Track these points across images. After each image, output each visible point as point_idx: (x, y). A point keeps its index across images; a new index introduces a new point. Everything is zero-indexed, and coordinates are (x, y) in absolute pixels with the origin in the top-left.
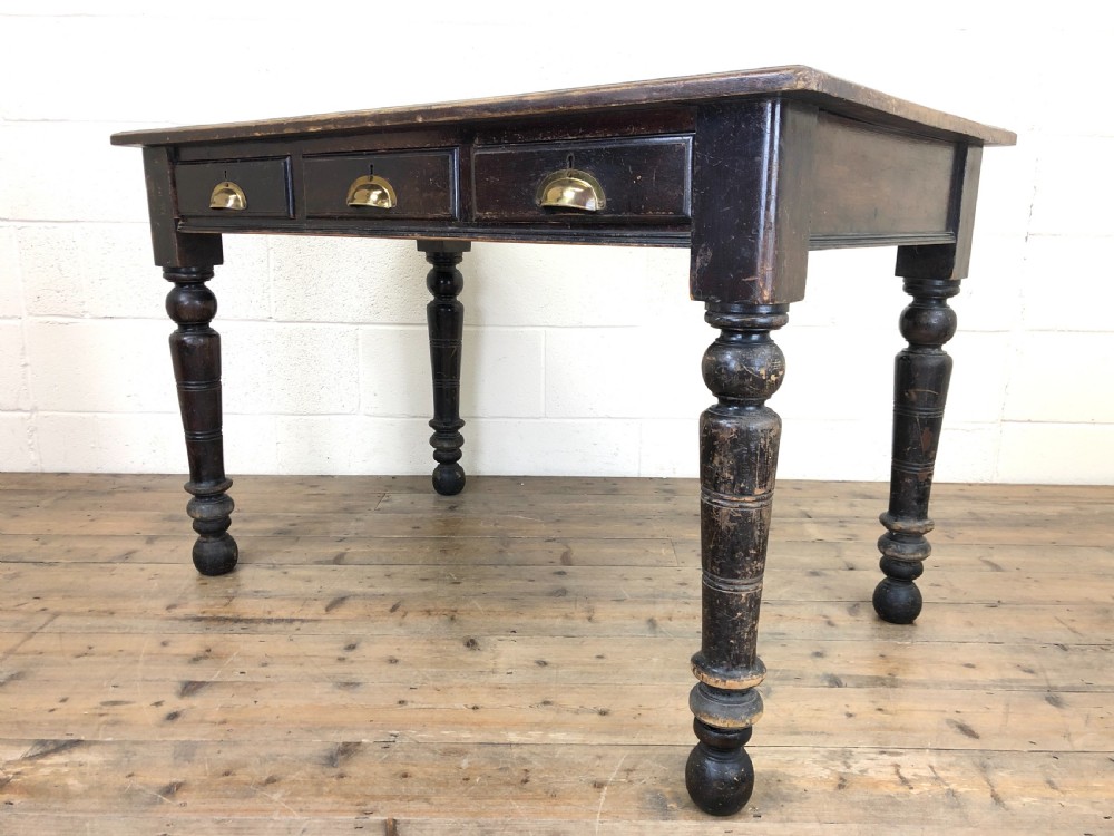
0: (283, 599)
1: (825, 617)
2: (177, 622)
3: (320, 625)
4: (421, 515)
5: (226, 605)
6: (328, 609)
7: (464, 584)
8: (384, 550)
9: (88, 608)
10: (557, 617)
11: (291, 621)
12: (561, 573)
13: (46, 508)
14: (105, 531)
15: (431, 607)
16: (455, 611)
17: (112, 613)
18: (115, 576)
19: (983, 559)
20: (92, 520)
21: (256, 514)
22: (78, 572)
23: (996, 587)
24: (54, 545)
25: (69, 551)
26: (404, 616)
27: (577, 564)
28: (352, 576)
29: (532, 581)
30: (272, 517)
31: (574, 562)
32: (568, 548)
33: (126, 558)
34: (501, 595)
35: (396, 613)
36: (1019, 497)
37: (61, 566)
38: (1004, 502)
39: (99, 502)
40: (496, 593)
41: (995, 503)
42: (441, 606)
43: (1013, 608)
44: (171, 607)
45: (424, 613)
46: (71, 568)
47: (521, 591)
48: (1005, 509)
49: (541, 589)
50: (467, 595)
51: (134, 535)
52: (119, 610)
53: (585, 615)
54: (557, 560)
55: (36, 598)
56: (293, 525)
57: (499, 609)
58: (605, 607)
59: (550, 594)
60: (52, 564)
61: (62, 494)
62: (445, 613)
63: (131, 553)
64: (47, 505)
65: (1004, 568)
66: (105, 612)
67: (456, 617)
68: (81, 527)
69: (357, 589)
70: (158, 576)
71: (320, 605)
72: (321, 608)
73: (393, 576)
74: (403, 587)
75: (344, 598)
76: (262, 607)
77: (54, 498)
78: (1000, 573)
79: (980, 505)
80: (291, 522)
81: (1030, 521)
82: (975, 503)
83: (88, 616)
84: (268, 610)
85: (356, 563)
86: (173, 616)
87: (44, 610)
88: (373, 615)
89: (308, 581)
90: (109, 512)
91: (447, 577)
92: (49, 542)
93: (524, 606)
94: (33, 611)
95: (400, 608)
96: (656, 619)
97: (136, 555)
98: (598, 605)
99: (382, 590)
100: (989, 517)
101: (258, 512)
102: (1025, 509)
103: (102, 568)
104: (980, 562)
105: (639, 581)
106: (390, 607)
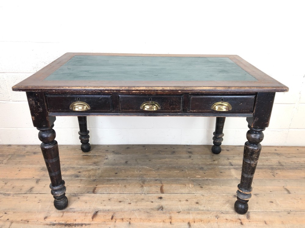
0: (79, 213)
1: (240, 220)
2: (48, 226)
3: (91, 226)
4: (117, 167)
5: (62, 216)
6: (93, 218)
7: (132, 204)
8: (107, 186)
9: (21, 219)
10: (161, 222)
11: (82, 225)
12: (161, 198)
13: (5, 164)
14: (23, 177)
15: (123, 217)
16: (130, 219)
17: (28, 222)
18: (28, 201)
19: (285, 187)
20: (19, 171)
21: (68, 166)
22: (17, 199)
23: (289, 202)
24: (9, 184)
25: (13, 187)
26: (115, 222)
27: (165, 193)
28: (98, 200)
29: (152, 202)
30: (73, 168)
31: (164, 191)
32: (162, 184)
33: (31, 191)
34: (143, 210)
35: (113, 220)
36: (293, 153)
37: (11, 196)
38: (288, 156)
39: (21, 160)
40: (142, 209)
41: (286, 157)
42: (126, 216)
43: (295, 214)
44: (45, 218)
45: (121, 220)
46: (14, 197)
47: (150, 208)
48: (289, 160)
49: (155, 206)
50: (133, 210)
51: (32, 179)
52: (30, 220)
53: (169, 220)
54: (159, 191)
55: (5, 213)
56: (80, 172)
57: (143, 218)
58: (175, 216)
59: (158, 209)
60: (9, 195)
61: (10, 156)
62: (128, 220)
63: (32, 188)
64: (6, 162)
65: (291, 192)
66: (26, 221)
67: (131, 222)
68: (16, 174)
69: (101, 207)
70: (41, 201)
71: (90, 216)
72: (91, 217)
73: (111, 200)
74: (114, 206)
75: (97, 212)
76: (73, 217)
77: (7, 159)
78: (290, 195)
79: (282, 158)
80: (79, 171)
81: (297, 167)
82: (280, 157)
83: (21, 223)
84: (75, 219)
85: (100, 193)
86: (46, 223)
87: (8, 219)
88: (106, 221)
89: (86, 203)
90: (24, 166)
91: (127, 201)
92: (7, 183)
93: (151, 216)
94: (5, 220)
95: (114, 218)
96: (190, 222)
97: (34, 189)
98: (173, 215)
99: (108, 207)
100: (285, 164)
101: (69, 165)
102: (295, 160)
103: (24, 197)
104: (284, 189)
105: (184, 202)
106: (111, 217)
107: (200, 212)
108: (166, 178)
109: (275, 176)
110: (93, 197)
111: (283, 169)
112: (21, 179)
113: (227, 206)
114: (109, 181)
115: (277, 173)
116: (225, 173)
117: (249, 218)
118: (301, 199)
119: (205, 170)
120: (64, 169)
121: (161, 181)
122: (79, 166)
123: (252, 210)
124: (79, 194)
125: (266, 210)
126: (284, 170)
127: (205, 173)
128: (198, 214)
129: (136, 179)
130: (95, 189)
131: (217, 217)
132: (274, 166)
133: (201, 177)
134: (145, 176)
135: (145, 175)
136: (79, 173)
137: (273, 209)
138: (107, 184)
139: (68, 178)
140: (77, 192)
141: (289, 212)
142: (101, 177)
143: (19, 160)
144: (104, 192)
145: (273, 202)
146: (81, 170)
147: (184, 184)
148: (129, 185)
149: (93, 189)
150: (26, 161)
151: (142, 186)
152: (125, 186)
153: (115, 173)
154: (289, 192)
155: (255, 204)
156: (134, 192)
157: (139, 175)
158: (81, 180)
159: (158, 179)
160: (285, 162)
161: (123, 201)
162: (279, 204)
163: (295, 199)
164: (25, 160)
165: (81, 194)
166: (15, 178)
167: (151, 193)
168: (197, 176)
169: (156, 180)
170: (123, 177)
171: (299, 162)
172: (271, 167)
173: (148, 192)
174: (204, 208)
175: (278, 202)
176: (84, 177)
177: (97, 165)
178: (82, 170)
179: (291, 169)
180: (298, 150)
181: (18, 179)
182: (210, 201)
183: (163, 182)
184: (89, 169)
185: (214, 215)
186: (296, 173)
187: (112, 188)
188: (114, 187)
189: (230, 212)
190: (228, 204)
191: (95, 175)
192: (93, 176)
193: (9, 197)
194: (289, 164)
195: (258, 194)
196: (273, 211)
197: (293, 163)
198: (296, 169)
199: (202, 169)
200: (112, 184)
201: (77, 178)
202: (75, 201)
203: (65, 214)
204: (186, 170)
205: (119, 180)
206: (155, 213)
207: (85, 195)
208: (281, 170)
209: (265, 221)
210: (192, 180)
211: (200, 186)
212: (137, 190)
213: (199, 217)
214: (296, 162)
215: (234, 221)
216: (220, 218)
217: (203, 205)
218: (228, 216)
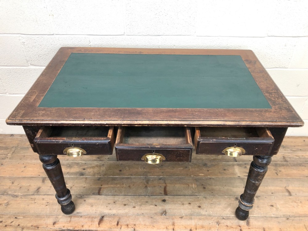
0: (86, 218)
4: (121, 162)
5: (70, 221)
6: (99, 224)
7: (137, 207)
8: (112, 186)
9: (31, 224)
10: (164, 229)
12: (164, 201)
13: (10, 159)
14: (29, 174)
15: (128, 223)
16: (135, 225)
17: (38, 228)
18: (36, 204)
19: (286, 188)
20: (25, 167)
21: (72, 162)
22: (25, 201)
23: (289, 206)
24: (16, 184)
25: (21, 188)
26: (121, 228)
27: (169, 195)
28: (104, 203)
29: (156, 205)
30: (77, 164)
31: (168, 193)
32: (166, 184)
33: (38, 192)
34: (147, 215)
35: (118, 226)
36: (299, 146)
37: (20, 197)
38: (294, 149)
39: (25, 154)
40: (146, 213)
41: (291, 150)
42: (131, 222)
43: (293, 220)
44: (54, 223)
45: (126, 226)
46: (22, 198)
47: (153, 212)
48: (294, 154)
49: (159, 211)
50: (138, 215)
51: (38, 177)
52: (40, 225)
53: (172, 227)
54: (163, 192)
55: (16, 218)
56: (84, 169)
57: (148, 224)
58: (178, 222)
59: (162, 214)
60: (17, 196)
61: (13, 149)
62: (132, 226)
63: (39, 189)
64: (10, 157)
65: (292, 194)
66: (35, 226)
67: (136, 229)
68: (22, 172)
69: (106, 211)
70: (48, 204)
71: (97, 221)
72: (97, 223)
73: (116, 203)
74: (119, 210)
75: (103, 217)
76: (80, 223)
77: (11, 152)
78: (290, 197)
79: (286, 151)
80: (83, 167)
81: (301, 162)
82: (285, 150)
83: (32, 229)
84: (82, 224)
85: (105, 194)
86: (55, 229)
87: (19, 225)
88: (112, 227)
89: (92, 206)
90: (29, 161)
91: (132, 203)
92: (14, 182)
93: (154, 222)
94: (16, 226)
95: (119, 223)
96: (192, 229)
97: (41, 190)
98: (176, 221)
99: (114, 211)
100: (289, 159)
101: (73, 160)
102: (300, 154)
103: (31, 198)
104: (285, 190)
105: (187, 205)
106: (116, 223)
107: (202, 217)
108: (169, 176)
109: (278, 175)
110: (98, 199)
111: (287, 165)
112: (27, 177)
113: (228, 210)
114: (114, 179)
115: (280, 171)
116: (228, 170)
117: (249, 224)
118: (301, 202)
119: (209, 167)
120: (68, 165)
121: (164, 180)
122: (84, 162)
123: (252, 215)
124: (85, 196)
125: (266, 215)
126: (288, 167)
127: (208, 171)
128: (200, 219)
129: (140, 178)
130: (100, 189)
131: (218, 223)
132: (278, 162)
133: (204, 176)
134: (149, 174)
135: (149, 172)
136: (84, 171)
137: (273, 214)
138: (112, 184)
139: (73, 176)
140: (82, 193)
141: (288, 218)
142: (105, 175)
143: (23, 154)
144: (109, 193)
145: (273, 205)
146: (85, 167)
147: (187, 184)
148: (133, 185)
149: (98, 189)
150: (30, 156)
151: (146, 187)
152: (130, 186)
153: (120, 170)
154: (290, 194)
155: (256, 208)
156: (138, 194)
157: (143, 173)
158: (86, 178)
159: (161, 178)
160: (289, 157)
161: (127, 204)
162: (279, 208)
163: (295, 202)
164: (29, 154)
165: (87, 196)
166: (21, 176)
167: (154, 194)
168: (200, 175)
169: (160, 179)
170: (128, 176)
171: (303, 157)
172: (275, 163)
173: (152, 193)
174: (206, 213)
175: (278, 206)
176: (89, 175)
177: (101, 160)
178: (87, 166)
179: (294, 165)
180: (304, 141)
181: (25, 177)
182: (212, 205)
183: (166, 182)
184: (93, 165)
185: (215, 221)
186: (299, 170)
187: (116, 189)
188: (118, 187)
189: (231, 217)
190: (229, 209)
191: (100, 173)
192: (97, 174)
193: (18, 199)
194: (293, 160)
195: (259, 196)
196: (273, 216)
197: (298, 158)
198: (300, 165)
199: (205, 165)
200: (117, 183)
201: (82, 176)
202: (81, 204)
203: (73, 219)
204: (190, 167)
205: (123, 178)
206: (159, 218)
207: (90, 197)
208: (285, 167)
209: (264, 228)
210: (195, 179)
211: (203, 186)
212: (141, 191)
213: (200, 223)
214: (301, 157)
215: (234, 228)
216: (221, 224)
217: (205, 210)
218: (228, 223)
